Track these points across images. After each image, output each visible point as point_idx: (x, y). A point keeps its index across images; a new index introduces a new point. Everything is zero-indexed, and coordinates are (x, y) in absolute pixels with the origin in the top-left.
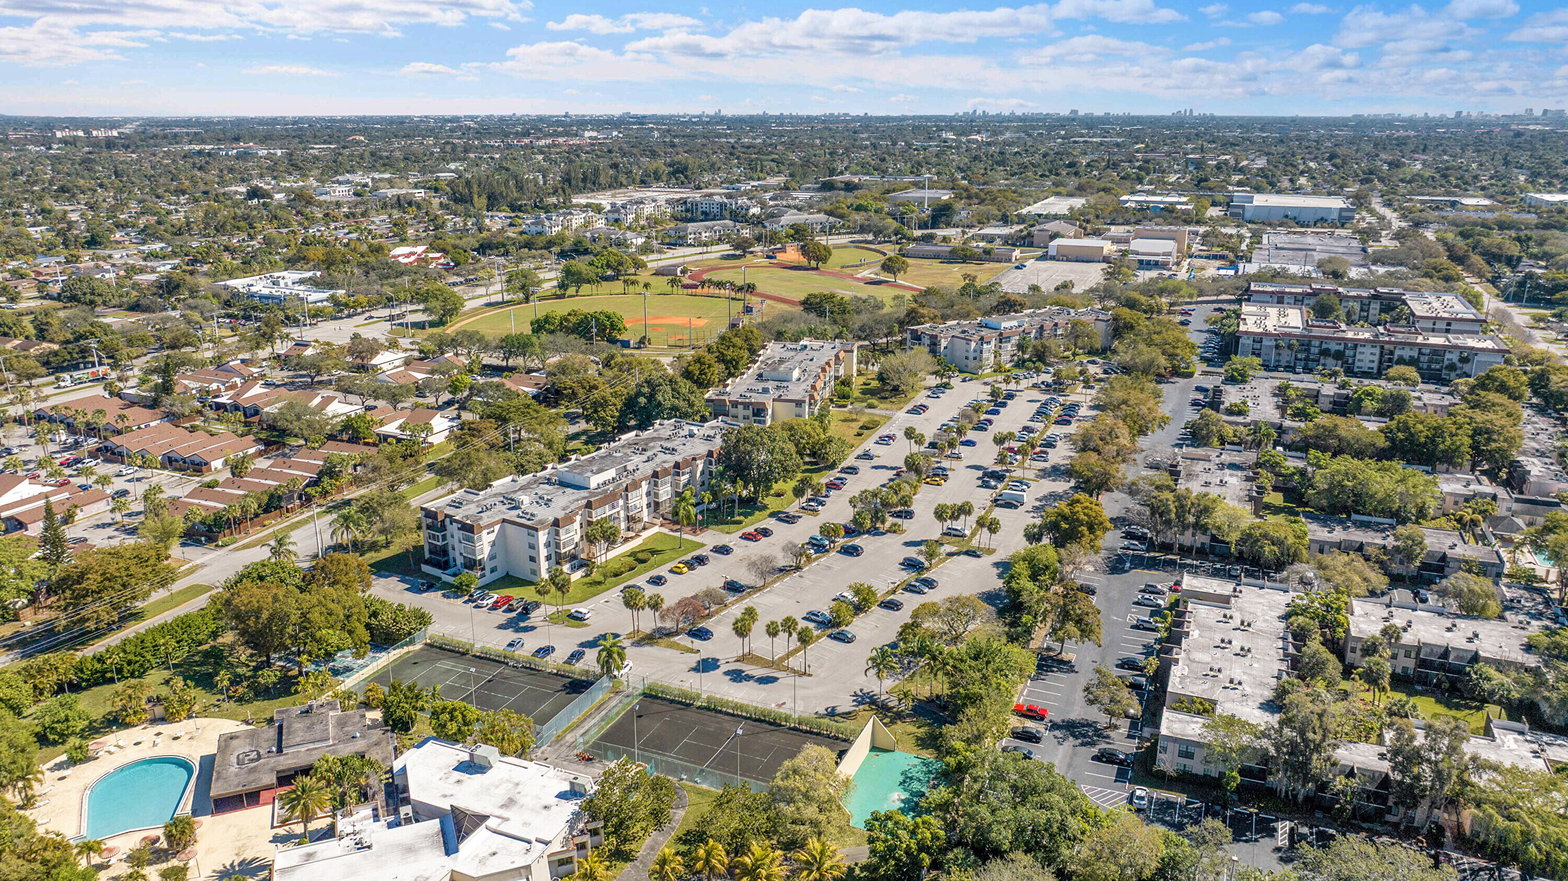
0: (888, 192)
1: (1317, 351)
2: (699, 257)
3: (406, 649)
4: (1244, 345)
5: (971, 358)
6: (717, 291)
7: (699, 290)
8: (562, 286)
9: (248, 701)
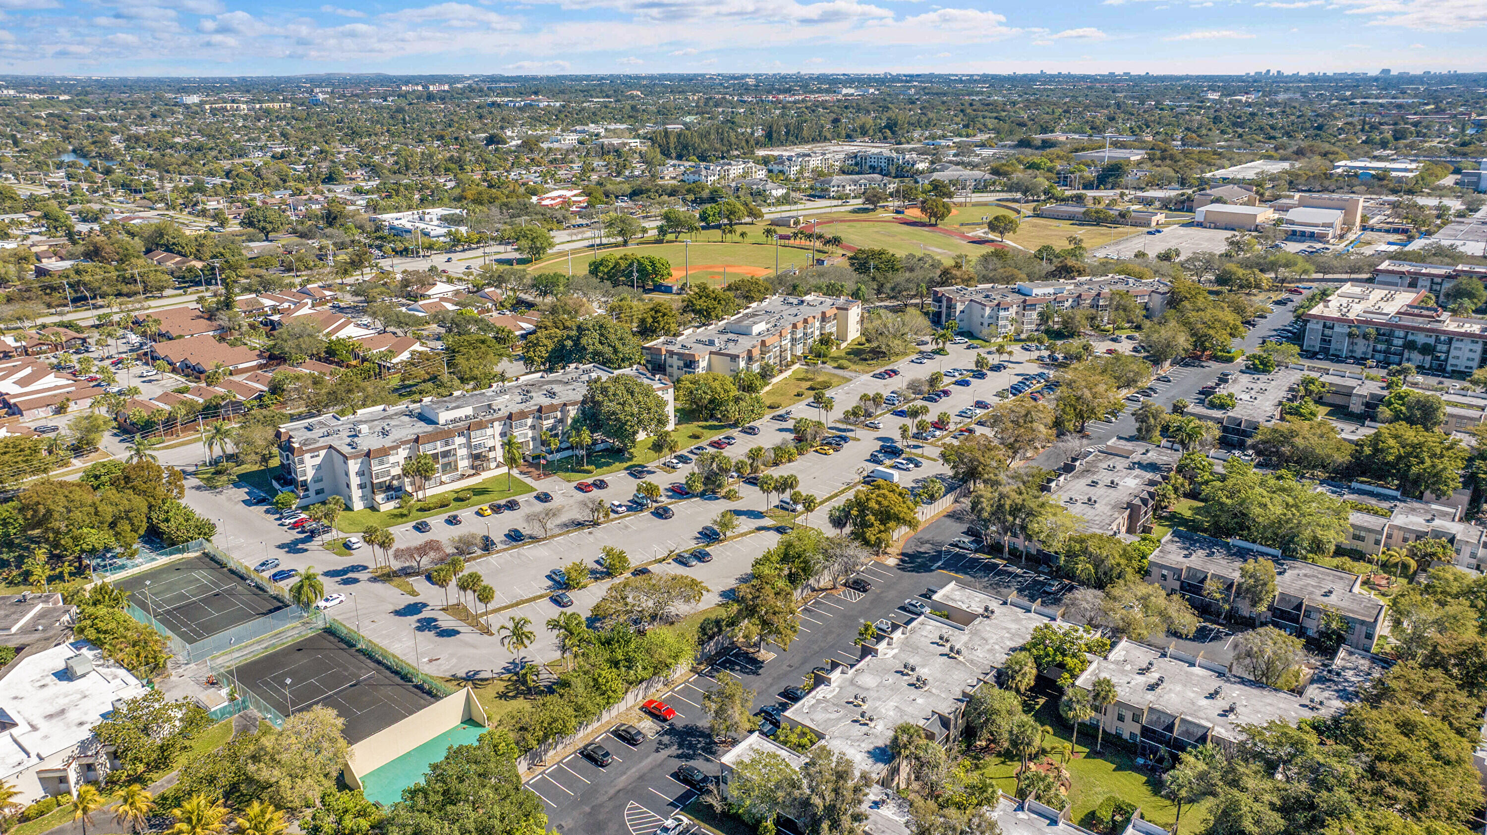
0: (1077, 150)
1: (1400, 342)
2: (828, 210)
3: (179, 556)
4: (1312, 330)
5: (986, 324)
6: (808, 243)
7: (792, 241)
8: (662, 230)
9: (16, 585)
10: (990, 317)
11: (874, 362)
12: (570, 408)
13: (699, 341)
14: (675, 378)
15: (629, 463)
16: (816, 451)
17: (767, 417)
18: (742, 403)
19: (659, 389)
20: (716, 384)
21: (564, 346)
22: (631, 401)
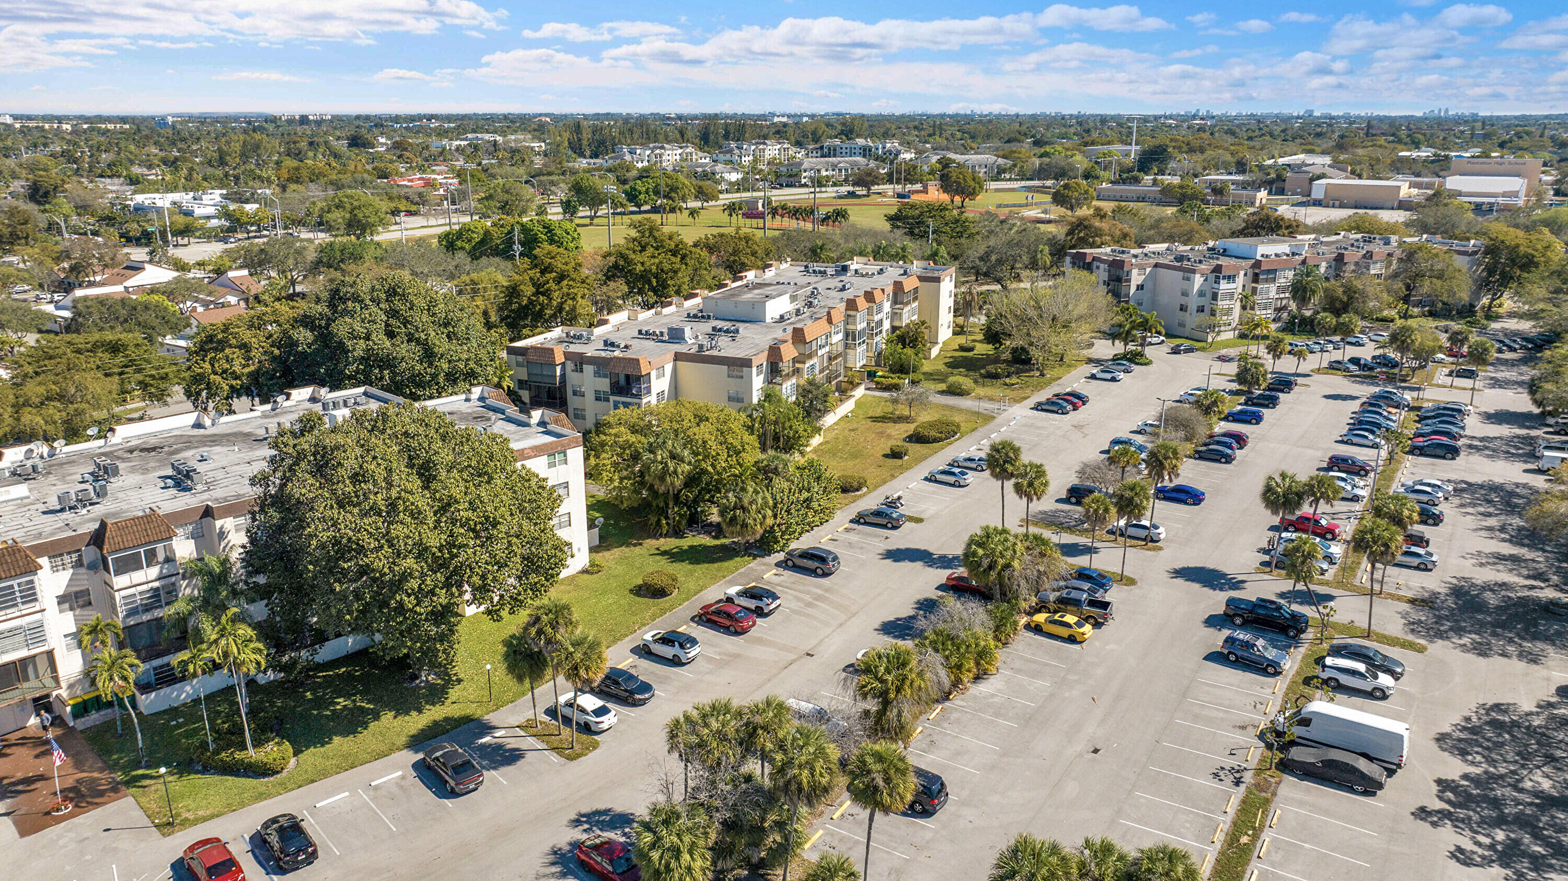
2: (804, 196)
5: (1193, 308)
7: (769, 221)
8: (568, 209)
10: (1201, 294)
11: (1014, 380)
12: (227, 523)
13: (645, 335)
14: (590, 423)
15: (434, 713)
16: (1037, 629)
17: (842, 518)
18: (779, 483)
19: (538, 451)
20: (704, 432)
21: (294, 344)
22: (421, 501)
